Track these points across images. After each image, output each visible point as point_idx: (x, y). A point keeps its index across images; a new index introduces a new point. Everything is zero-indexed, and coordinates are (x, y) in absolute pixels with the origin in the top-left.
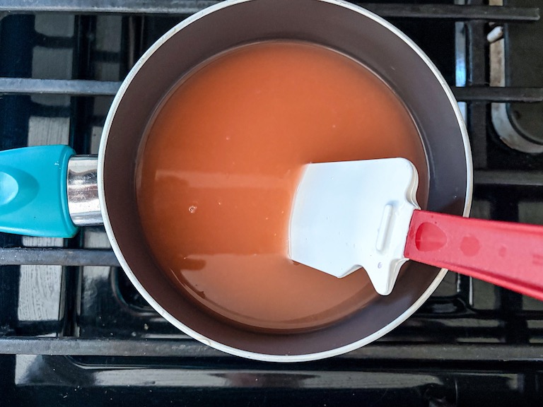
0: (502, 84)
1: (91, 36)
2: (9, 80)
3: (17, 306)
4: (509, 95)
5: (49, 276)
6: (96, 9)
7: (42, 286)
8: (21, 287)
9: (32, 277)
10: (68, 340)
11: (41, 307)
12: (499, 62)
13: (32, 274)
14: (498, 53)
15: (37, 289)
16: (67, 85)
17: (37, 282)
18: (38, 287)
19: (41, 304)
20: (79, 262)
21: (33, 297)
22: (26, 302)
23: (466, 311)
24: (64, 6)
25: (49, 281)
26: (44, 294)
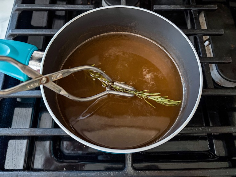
4: (218, 60)
7: (17, 149)
8: (8, 150)
9: (13, 145)
10: (27, 172)
12: (210, 53)
13: (13, 144)
14: (209, 50)
15: (15, 151)
17: (15, 148)
19: (16, 158)
20: (36, 133)
21: (12, 155)
22: (9, 157)
25: (21, 147)
26: (18, 153)
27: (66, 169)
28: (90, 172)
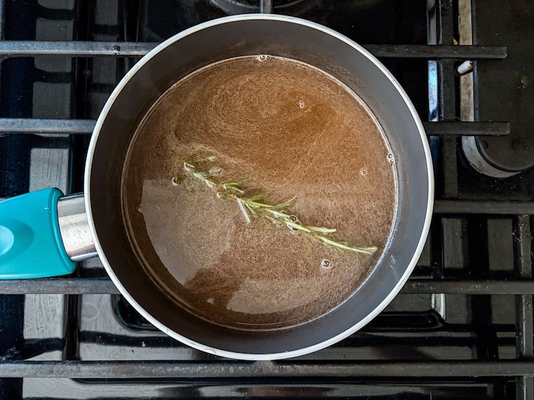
0: (472, 119)
1: (87, 73)
2: (10, 120)
3: (23, 329)
4: (478, 130)
5: (51, 300)
6: (91, 52)
7: (45, 310)
8: (26, 311)
10: (70, 364)
11: (44, 329)
12: (469, 94)
14: (468, 85)
15: (40, 313)
16: (64, 124)
17: (40, 307)
18: (42, 311)
19: (44, 327)
20: (78, 291)
21: (37, 320)
22: (30, 325)
23: (438, 325)
24: (60, 49)
25: (52, 305)
26: (47, 317)
27: (145, 343)
28: (190, 365)
